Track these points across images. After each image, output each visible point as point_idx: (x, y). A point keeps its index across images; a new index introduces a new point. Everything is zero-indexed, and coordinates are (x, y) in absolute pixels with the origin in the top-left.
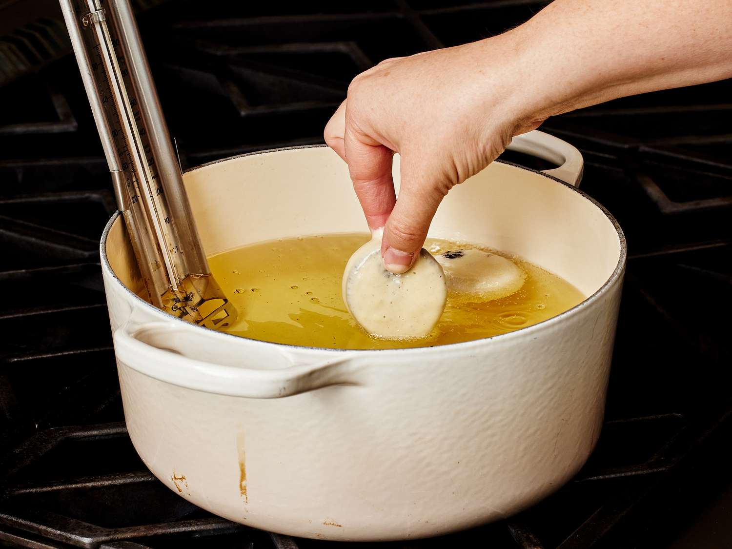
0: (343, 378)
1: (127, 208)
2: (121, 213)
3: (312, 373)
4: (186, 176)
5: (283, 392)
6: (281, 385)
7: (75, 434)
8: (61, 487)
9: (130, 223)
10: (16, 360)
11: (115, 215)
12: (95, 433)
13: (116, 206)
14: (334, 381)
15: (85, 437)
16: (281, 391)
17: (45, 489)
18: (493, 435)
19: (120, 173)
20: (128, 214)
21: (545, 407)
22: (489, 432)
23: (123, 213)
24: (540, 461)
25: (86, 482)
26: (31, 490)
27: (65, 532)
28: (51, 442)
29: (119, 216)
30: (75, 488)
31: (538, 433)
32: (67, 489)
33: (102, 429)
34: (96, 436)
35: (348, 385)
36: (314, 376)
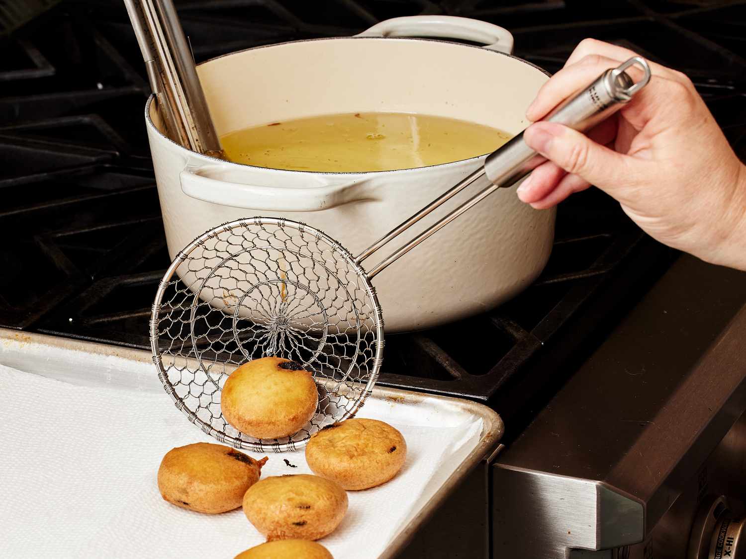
0: (366, 195)
1: (159, 91)
2: (155, 95)
3: (343, 190)
4: (198, 68)
5: (324, 206)
6: (322, 200)
7: (126, 281)
8: (127, 316)
9: (162, 103)
10: (60, 235)
11: (151, 97)
12: (141, 279)
13: (150, 91)
14: (359, 197)
15: (134, 283)
16: (321, 204)
17: (115, 318)
18: (481, 239)
19: (153, 63)
20: (161, 96)
21: (518, 216)
22: (478, 236)
23: (157, 95)
24: (516, 260)
25: (145, 312)
26: (103, 320)
27: (140, 345)
28: (108, 287)
29: (154, 99)
30: (138, 317)
31: (514, 237)
32: (132, 317)
33: (147, 275)
34: (142, 282)
35: (370, 201)
36: (346, 192)
